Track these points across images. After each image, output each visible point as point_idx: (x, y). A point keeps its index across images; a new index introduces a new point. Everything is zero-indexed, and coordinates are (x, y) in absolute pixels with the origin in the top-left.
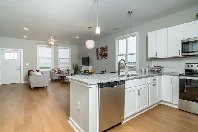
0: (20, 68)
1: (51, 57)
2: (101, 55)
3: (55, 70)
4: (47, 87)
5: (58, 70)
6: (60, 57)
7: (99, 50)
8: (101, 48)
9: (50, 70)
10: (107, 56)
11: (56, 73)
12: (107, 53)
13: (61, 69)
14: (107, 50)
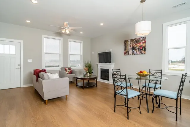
0: (19, 67)
1: (59, 53)
2: (133, 48)
3: (66, 69)
4: (66, 96)
5: (69, 69)
6: (70, 53)
7: (130, 42)
8: (134, 39)
9: (59, 69)
10: (145, 50)
11: (67, 72)
12: (145, 47)
13: (72, 67)
14: (145, 42)
